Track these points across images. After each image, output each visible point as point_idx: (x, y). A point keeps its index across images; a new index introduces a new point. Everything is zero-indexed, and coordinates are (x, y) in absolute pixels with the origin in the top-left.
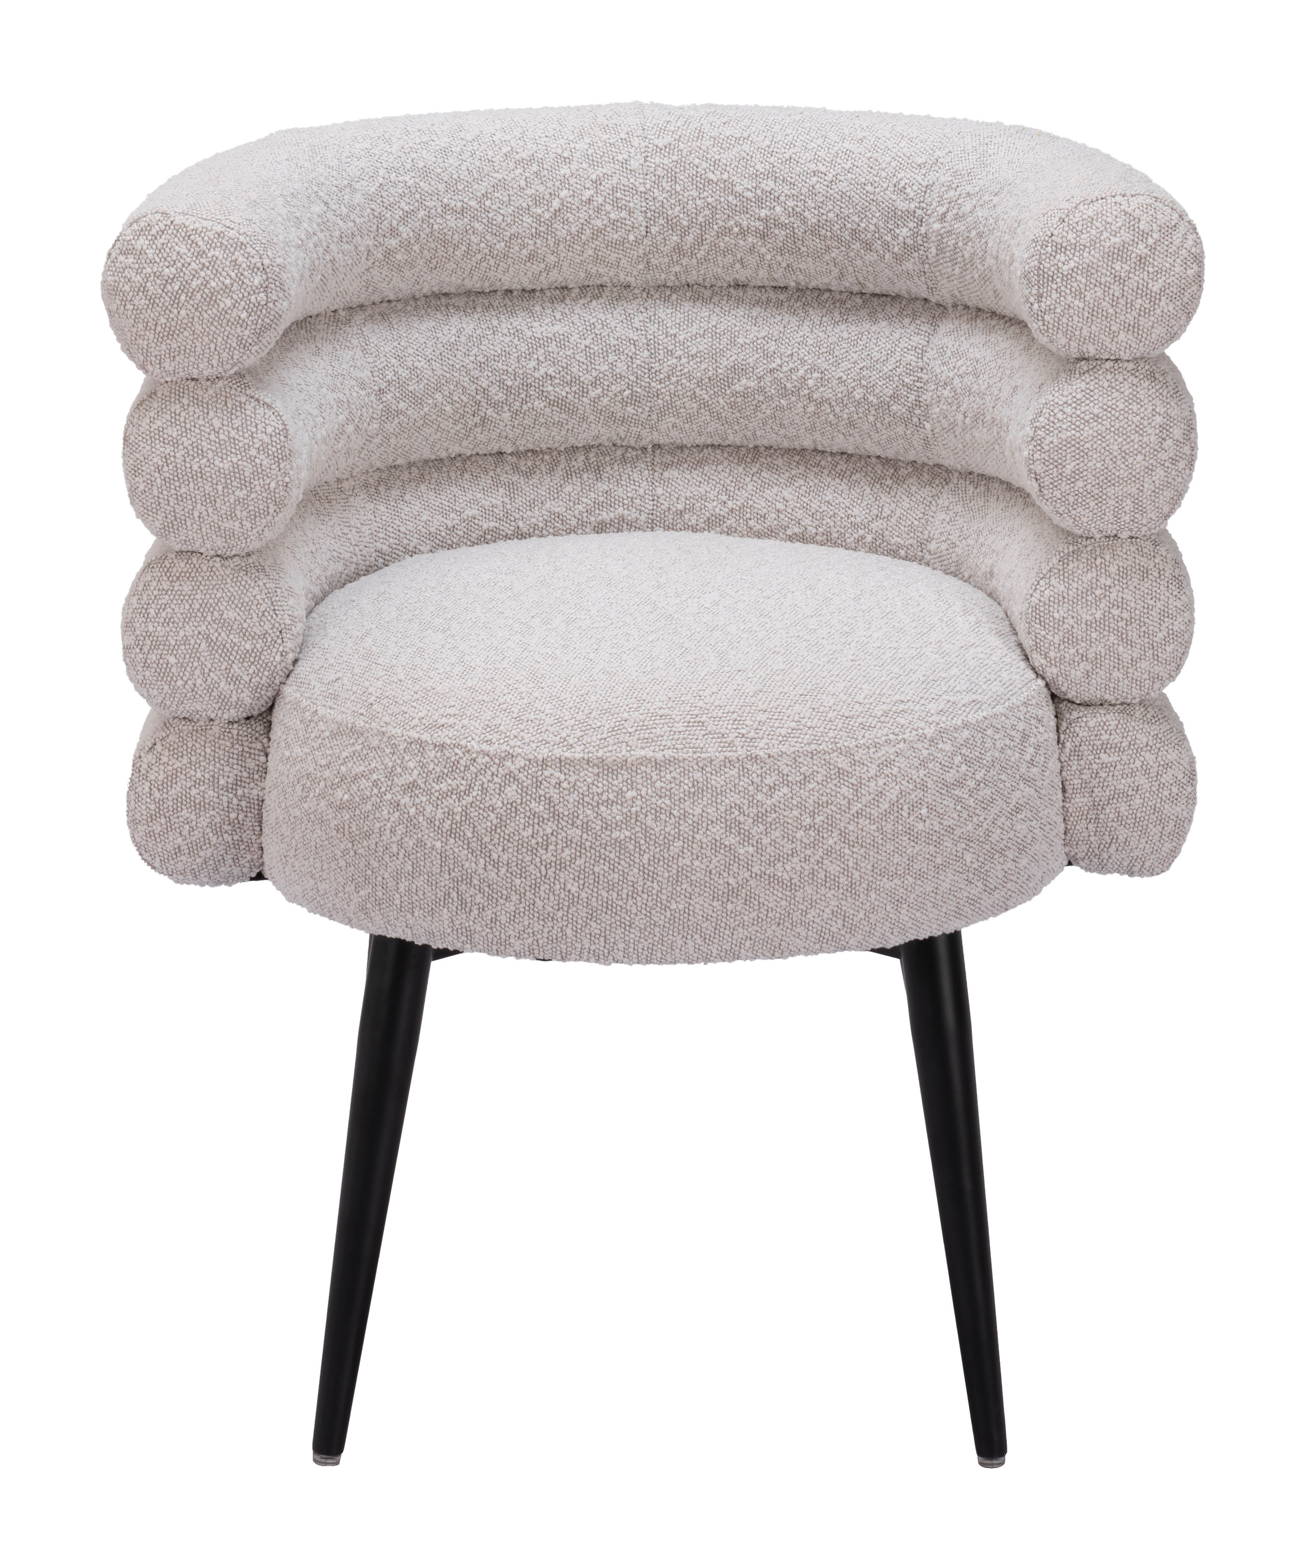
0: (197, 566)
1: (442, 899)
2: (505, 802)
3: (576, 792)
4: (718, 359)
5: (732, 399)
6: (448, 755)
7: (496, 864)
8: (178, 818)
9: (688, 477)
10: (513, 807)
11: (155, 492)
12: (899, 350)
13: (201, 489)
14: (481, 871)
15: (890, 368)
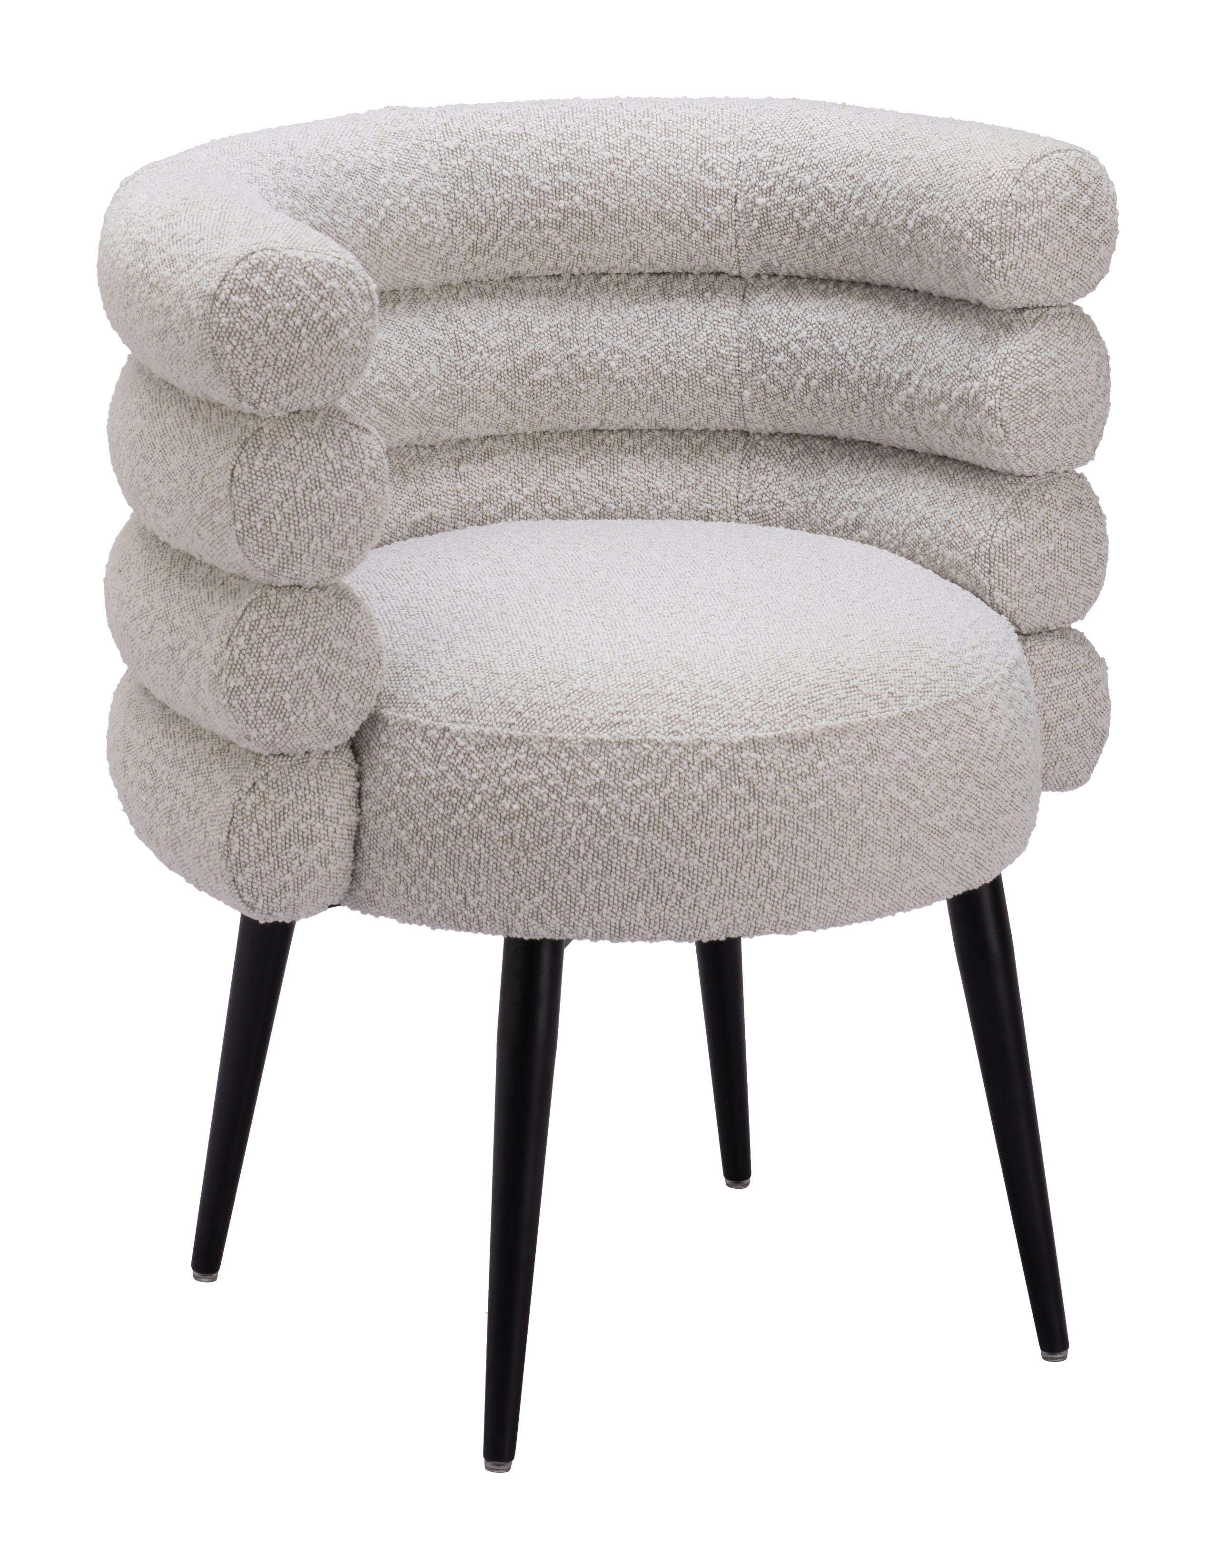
0: (301, 599)
1: (636, 893)
2: (706, 788)
3: (773, 770)
4: (515, 351)
5: (529, 388)
6: (636, 751)
7: (699, 851)
8: (286, 854)
9: (482, 469)
10: (714, 794)
11: (274, 530)
12: (708, 323)
13: (319, 521)
14: (682, 859)
15: (701, 341)
